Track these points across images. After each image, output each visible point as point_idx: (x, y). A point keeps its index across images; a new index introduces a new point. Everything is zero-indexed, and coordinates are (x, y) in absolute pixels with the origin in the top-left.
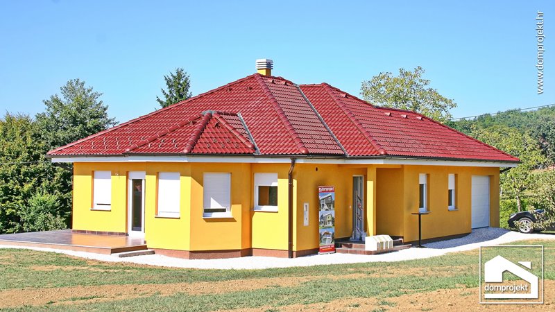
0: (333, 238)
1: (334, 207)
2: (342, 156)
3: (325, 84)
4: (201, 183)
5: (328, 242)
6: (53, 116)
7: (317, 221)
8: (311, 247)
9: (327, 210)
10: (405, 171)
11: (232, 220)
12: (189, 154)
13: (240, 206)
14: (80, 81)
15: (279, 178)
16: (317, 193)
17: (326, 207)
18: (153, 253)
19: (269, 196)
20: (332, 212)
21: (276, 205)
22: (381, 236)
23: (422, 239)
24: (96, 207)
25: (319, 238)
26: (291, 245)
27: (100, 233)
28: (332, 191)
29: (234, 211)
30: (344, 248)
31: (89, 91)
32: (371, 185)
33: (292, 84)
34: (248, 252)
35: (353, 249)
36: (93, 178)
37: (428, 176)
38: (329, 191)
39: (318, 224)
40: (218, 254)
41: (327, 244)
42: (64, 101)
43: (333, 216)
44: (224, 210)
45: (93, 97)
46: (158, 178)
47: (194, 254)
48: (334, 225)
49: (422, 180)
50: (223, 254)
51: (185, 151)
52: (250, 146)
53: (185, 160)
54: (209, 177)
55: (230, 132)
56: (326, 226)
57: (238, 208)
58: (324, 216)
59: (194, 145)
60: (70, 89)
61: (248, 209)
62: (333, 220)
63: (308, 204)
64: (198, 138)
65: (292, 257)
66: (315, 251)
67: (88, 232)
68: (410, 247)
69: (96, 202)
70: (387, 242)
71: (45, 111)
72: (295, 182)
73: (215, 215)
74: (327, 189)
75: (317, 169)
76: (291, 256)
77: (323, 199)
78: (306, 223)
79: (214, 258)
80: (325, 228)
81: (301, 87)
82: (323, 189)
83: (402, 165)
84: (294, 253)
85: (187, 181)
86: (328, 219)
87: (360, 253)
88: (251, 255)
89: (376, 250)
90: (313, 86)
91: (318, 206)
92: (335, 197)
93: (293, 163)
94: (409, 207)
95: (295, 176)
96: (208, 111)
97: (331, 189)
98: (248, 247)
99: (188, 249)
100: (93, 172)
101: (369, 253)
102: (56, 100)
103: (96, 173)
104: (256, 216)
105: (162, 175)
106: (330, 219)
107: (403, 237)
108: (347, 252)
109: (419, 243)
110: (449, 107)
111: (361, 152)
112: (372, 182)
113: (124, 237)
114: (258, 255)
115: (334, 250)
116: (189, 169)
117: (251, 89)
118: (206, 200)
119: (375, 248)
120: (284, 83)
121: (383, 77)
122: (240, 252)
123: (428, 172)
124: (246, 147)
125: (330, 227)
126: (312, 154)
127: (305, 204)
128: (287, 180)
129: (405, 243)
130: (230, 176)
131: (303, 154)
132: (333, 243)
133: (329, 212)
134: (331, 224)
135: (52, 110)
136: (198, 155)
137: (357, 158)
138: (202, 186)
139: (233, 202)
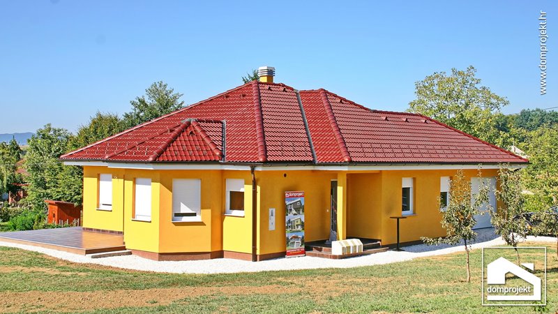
0: (302, 242)
1: (303, 211)
2: (312, 163)
3: (322, 89)
4: (170, 189)
5: (297, 246)
6: (138, 115)
7: (285, 225)
8: (278, 250)
9: (295, 214)
10: (384, 176)
11: (201, 224)
12: (154, 162)
13: (209, 211)
14: (163, 84)
15: (245, 184)
16: (284, 198)
17: (294, 212)
18: (130, 253)
19: (237, 201)
20: (302, 217)
21: (243, 210)
22: (349, 241)
23: (400, 242)
24: (102, 207)
25: (286, 242)
26: (254, 249)
27: (104, 231)
28: (301, 196)
29: (203, 216)
30: (315, 251)
31: (170, 93)
32: (340, 191)
33: (293, 89)
34: (219, 254)
35: (323, 252)
36: (99, 180)
37: (414, 179)
38: (297, 196)
39: (285, 228)
40: (188, 256)
41: (295, 247)
42: (148, 101)
43: (303, 220)
44: (194, 215)
45: (175, 98)
46: (135, 183)
47: (163, 256)
48: (303, 229)
49: (407, 183)
50: (193, 256)
51: (151, 159)
52: (218, 154)
53: (151, 167)
54: (178, 184)
55: (203, 140)
56: (293, 230)
57: (208, 212)
58: (291, 220)
59: (160, 153)
60: (154, 91)
61: (220, 213)
62: (303, 225)
63: (274, 210)
64: (168, 145)
65: (256, 261)
66: (282, 255)
67: (95, 230)
68: (387, 250)
69: (101, 202)
70: (355, 246)
71: (132, 111)
72: (258, 188)
73: (185, 219)
74: (295, 195)
75: (285, 175)
76: (255, 259)
77: (291, 204)
78: (272, 227)
79: (183, 260)
80: (294, 232)
81: (301, 92)
82: (291, 195)
83: (381, 171)
84: (258, 257)
85: (157, 186)
86: (296, 224)
87: (327, 257)
88: (222, 257)
89: (341, 254)
90: (311, 92)
91: (285, 211)
92: (305, 201)
93: (253, 171)
94: (389, 210)
95: (259, 183)
96: (187, 120)
97: (301, 194)
98: (219, 249)
99: (157, 251)
100: (99, 175)
101: (335, 257)
102: (142, 102)
103: (102, 176)
104: (227, 220)
105: (139, 180)
106: (299, 223)
107: (380, 241)
108: (315, 255)
109: (397, 247)
110: (501, 105)
111: (329, 159)
112: (342, 188)
113: (120, 236)
114: (229, 257)
115: (303, 253)
116: (158, 175)
117: (244, 96)
118: (175, 204)
119: (340, 253)
120: (282, 89)
121: (437, 76)
122: (209, 255)
123: (414, 176)
124: (214, 155)
125: (299, 231)
126: (270, 162)
127: (270, 210)
128: (251, 186)
129: (383, 246)
130: (200, 181)
131: (261, 162)
132: (303, 247)
133: (298, 217)
134: (300, 228)
135: (138, 111)
136: (164, 162)
137: (324, 165)
138: (171, 191)
139: (203, 208)
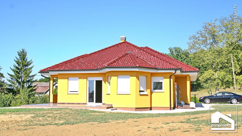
11: (147, 95)
13: (149, 90)
15: (165, 78)
18: (116, 109)
19: (159, 86)
21: (162, 89)
24: (70, 93)
26: (171, 105)
27: (73, 104)
29: (148, 92)
32: (189, 83)
34: (151, 109)
35: (185, 107)
36: (68, 80)
44: (144, 91)
47: (137, 109)
51: (138, 66)
52: (154, 65)
61: (151, 91)
66: (175, 108)
67: (66, 103)
72: (172, 80)
73: (142, 93)
76: (171, 109)
84: (172, 108)
93: (176, 72)
95: (172, 78)
99: (134, 107)
100: (68, 78)
104: (153, 94)
105: (119, 76)
114: (155, 110)
118: (140, 87)
122: (149, 109)
128: (168, 79)
130: (145, 78)
138: (139, 81)
139: (147, 88)
